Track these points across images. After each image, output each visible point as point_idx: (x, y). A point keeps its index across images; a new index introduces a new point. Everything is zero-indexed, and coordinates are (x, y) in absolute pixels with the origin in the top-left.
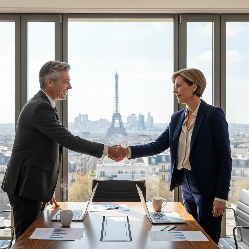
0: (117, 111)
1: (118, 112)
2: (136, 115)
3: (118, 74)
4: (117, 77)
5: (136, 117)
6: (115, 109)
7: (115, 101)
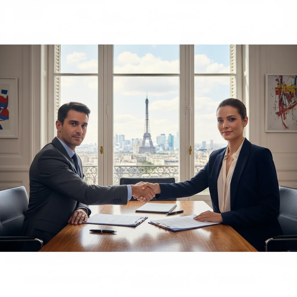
0: (147, 131)
1: (149, 132)
2: (166, 135)
3: (148, 99)
4: (147, 101)
5: (165, 137)
6: (146, 130)
7: (146, 122)
